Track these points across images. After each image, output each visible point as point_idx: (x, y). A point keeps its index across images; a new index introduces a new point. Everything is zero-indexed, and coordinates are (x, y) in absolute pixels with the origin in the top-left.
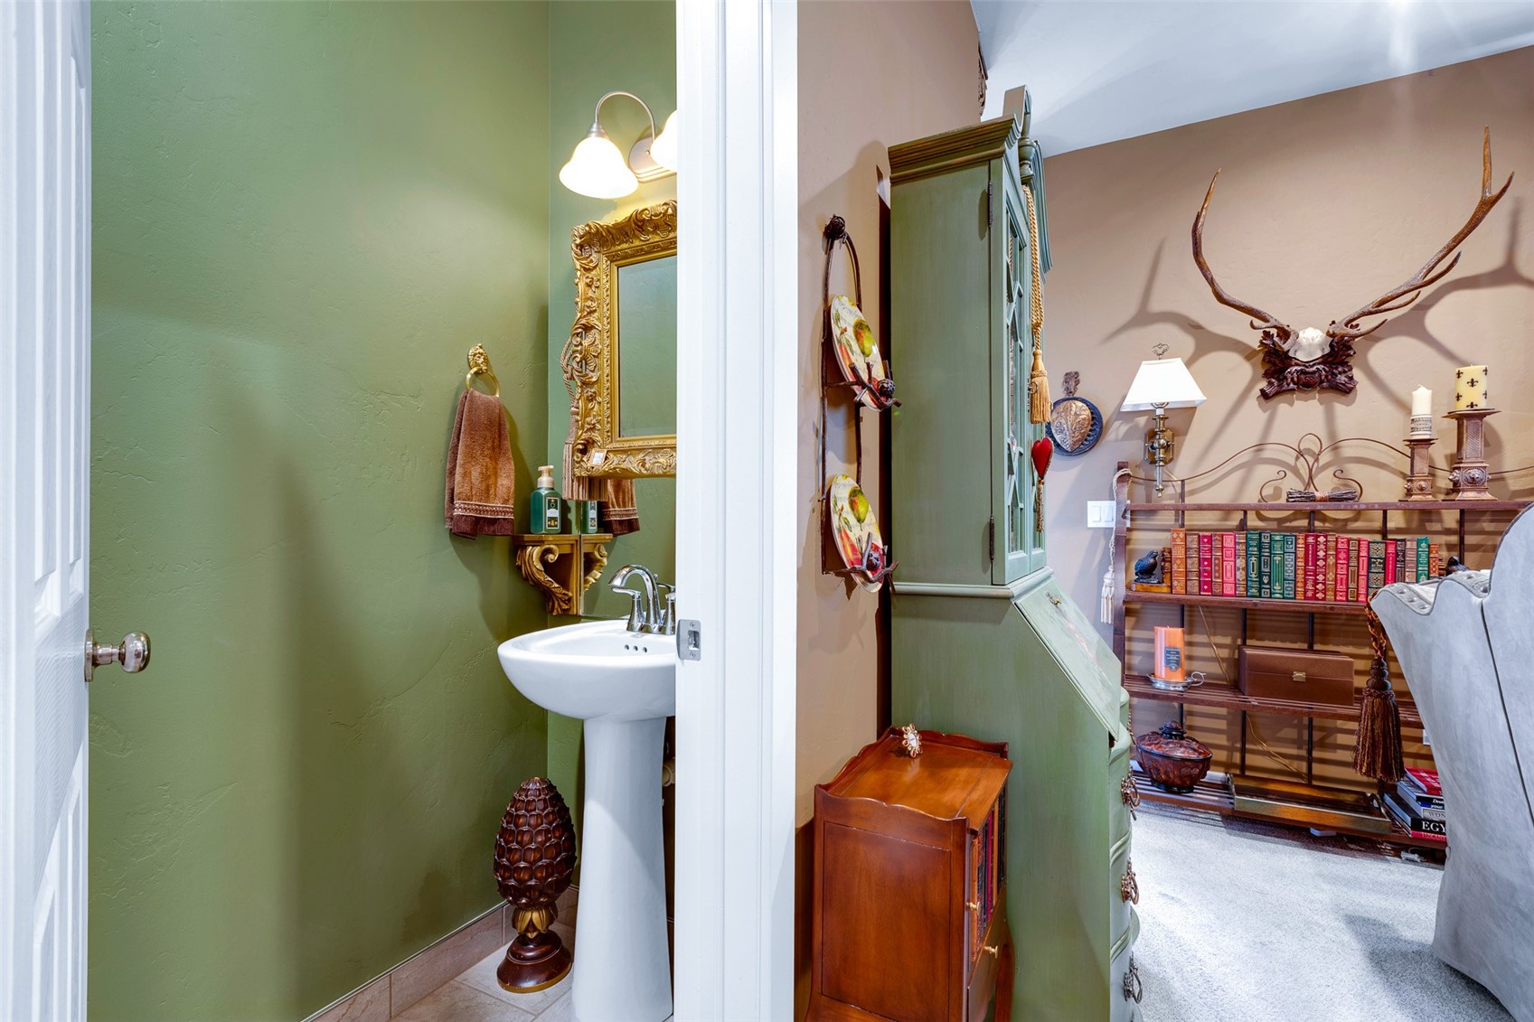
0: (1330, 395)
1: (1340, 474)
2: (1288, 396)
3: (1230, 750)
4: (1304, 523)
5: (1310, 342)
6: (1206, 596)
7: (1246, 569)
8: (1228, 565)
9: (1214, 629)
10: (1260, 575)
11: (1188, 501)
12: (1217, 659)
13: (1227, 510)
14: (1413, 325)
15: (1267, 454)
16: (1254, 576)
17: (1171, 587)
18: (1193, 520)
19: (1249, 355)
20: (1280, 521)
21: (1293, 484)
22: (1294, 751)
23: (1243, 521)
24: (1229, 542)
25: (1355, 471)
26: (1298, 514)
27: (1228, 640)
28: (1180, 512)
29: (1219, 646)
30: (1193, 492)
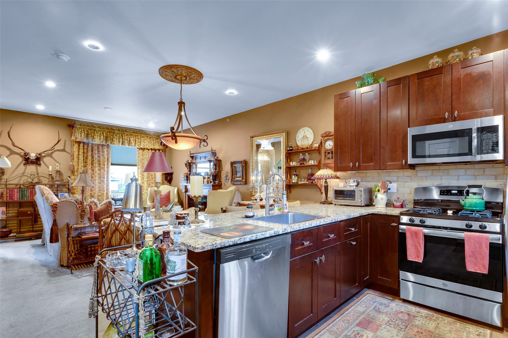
0: (37, 165)
1: (39, 179)
2: (29, 165)
3: (17, 229)
4: (32, 187)
5: (33, 156)
6: (11, 200)
7: (19, 195)
8: (16, 195)
9: (14, 207)
10: (22, 196)
11: (8, 183)
12: (14, 213)
13: (17, 185)
14: (50, 155)
15: (25, 175)
16: (21, 196)
17: (3, 199)
18: (8, 186)
19: (22, 156)
20: (28, 186)
21: (30, 180)
22: (30, 227)
23: (20, 187)
24: (16, 190)
25: (41, 178)
26: (31, 186)
27: (17, 209)
28: (6, 185)
29: (15, 210)
30: (9, 181)
